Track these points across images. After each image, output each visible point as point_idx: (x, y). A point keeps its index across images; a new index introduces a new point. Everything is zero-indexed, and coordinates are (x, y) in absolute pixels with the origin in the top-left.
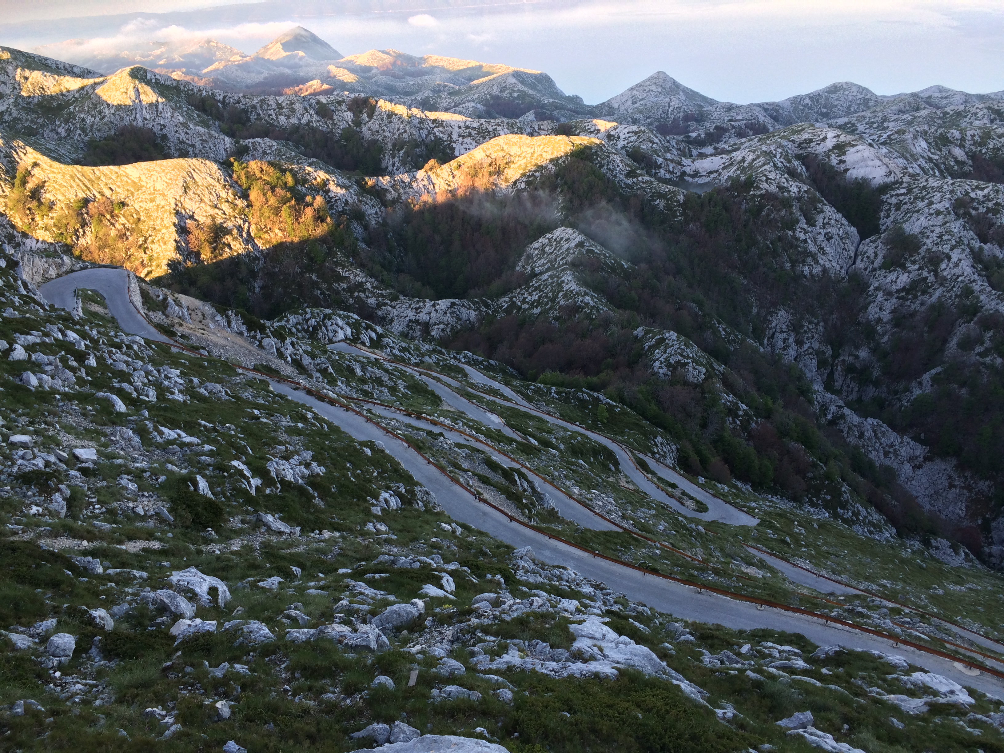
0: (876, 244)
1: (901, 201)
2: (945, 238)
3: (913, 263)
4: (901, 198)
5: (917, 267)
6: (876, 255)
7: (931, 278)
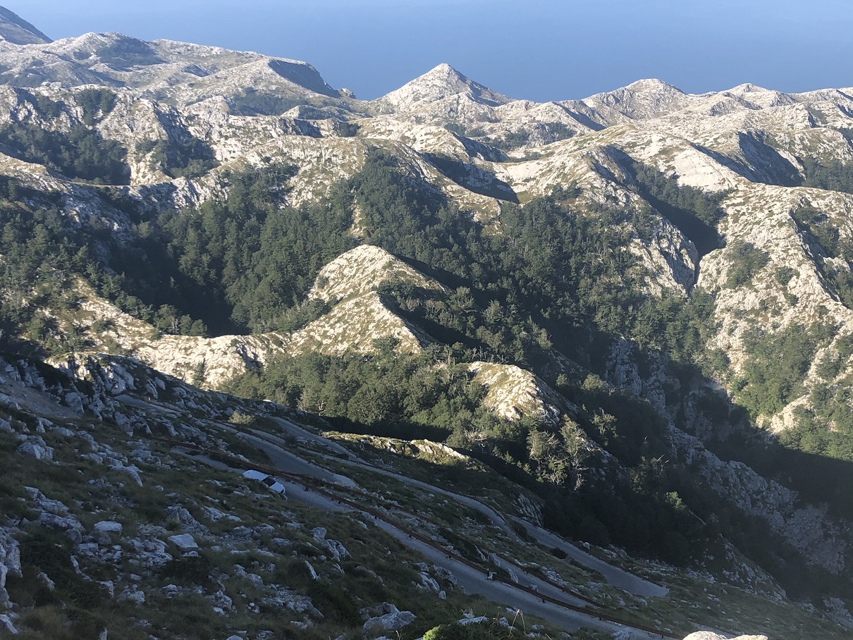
0: (717, 260)
1: (739, 211)
2: (791, 252)
3: (760, 280)
4: (738, 208)
5: (764, 285)
6: (719, 272)
7: (782, 298)
